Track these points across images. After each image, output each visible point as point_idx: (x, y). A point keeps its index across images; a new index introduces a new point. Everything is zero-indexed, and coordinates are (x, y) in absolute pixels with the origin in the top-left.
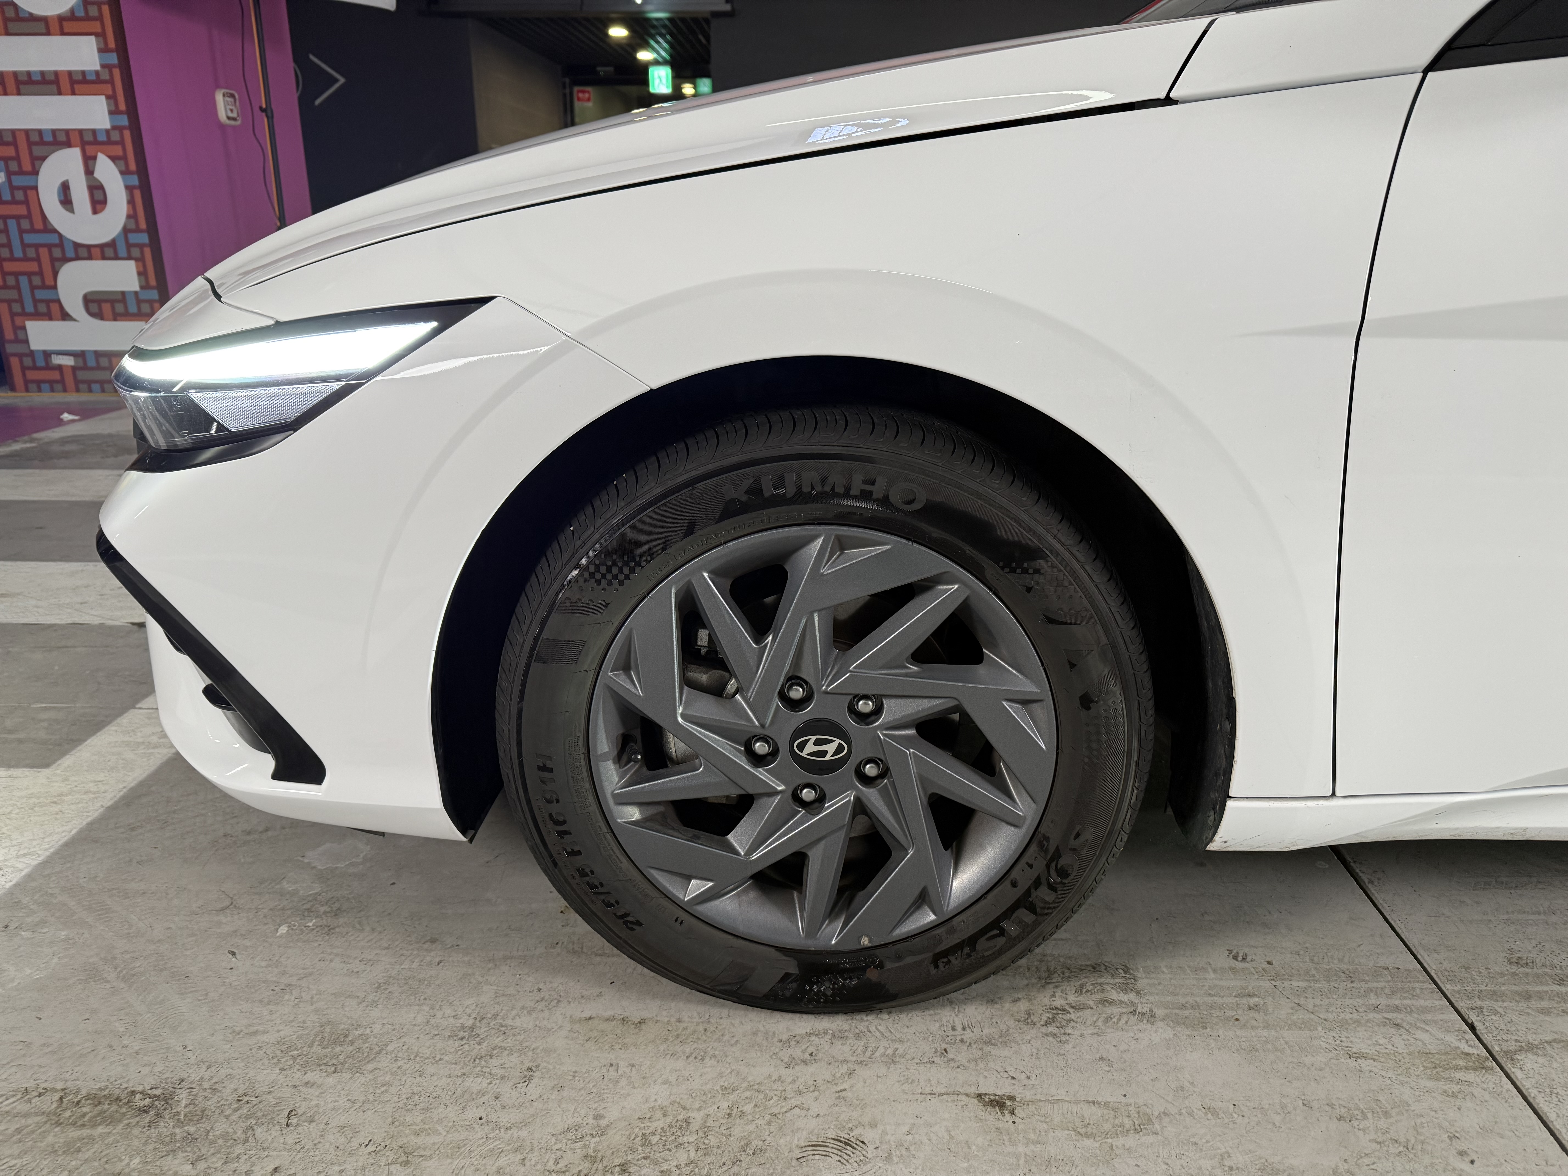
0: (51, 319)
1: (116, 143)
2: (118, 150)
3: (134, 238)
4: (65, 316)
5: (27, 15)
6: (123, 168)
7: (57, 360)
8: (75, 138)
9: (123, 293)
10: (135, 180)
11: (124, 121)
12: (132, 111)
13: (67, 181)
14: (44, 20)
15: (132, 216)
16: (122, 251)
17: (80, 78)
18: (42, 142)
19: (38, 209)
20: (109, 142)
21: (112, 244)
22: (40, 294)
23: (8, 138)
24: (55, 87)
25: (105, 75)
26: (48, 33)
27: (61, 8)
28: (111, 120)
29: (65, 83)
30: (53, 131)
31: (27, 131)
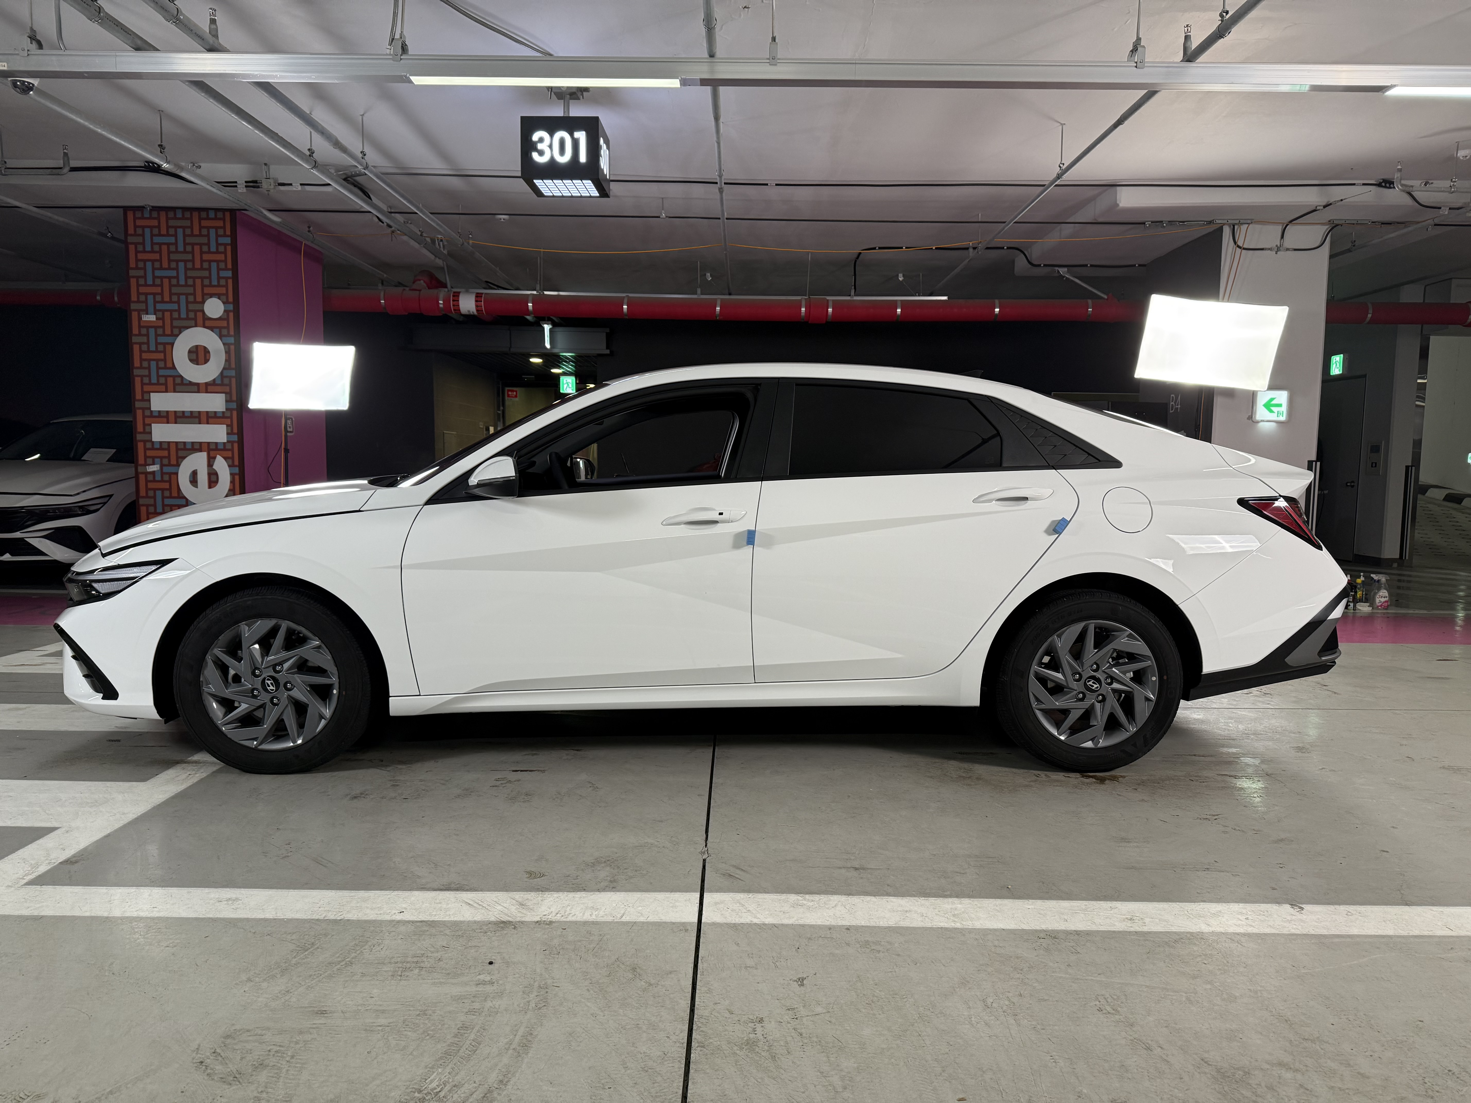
1: (228, 450)
2: (229, 454)
5: (188, 382)
6: (231, 463)
8: (205, 447)
10: (236, 470)
11: (235, 438)
12: (240, 433)
13: (197, 470)
14: (198, 385)
15: (232, 489)
17: (213, 415)
18: (185, 449)
19: (176, 484)
20: (225, 449)
23: (165, 446)
24: (197, 420)
25: (228, 414)
26: (198, 392)
27: (209, 379)
28: (227, 438)
29: (204, 418)
30: (193, 443)
31: (177, 443)
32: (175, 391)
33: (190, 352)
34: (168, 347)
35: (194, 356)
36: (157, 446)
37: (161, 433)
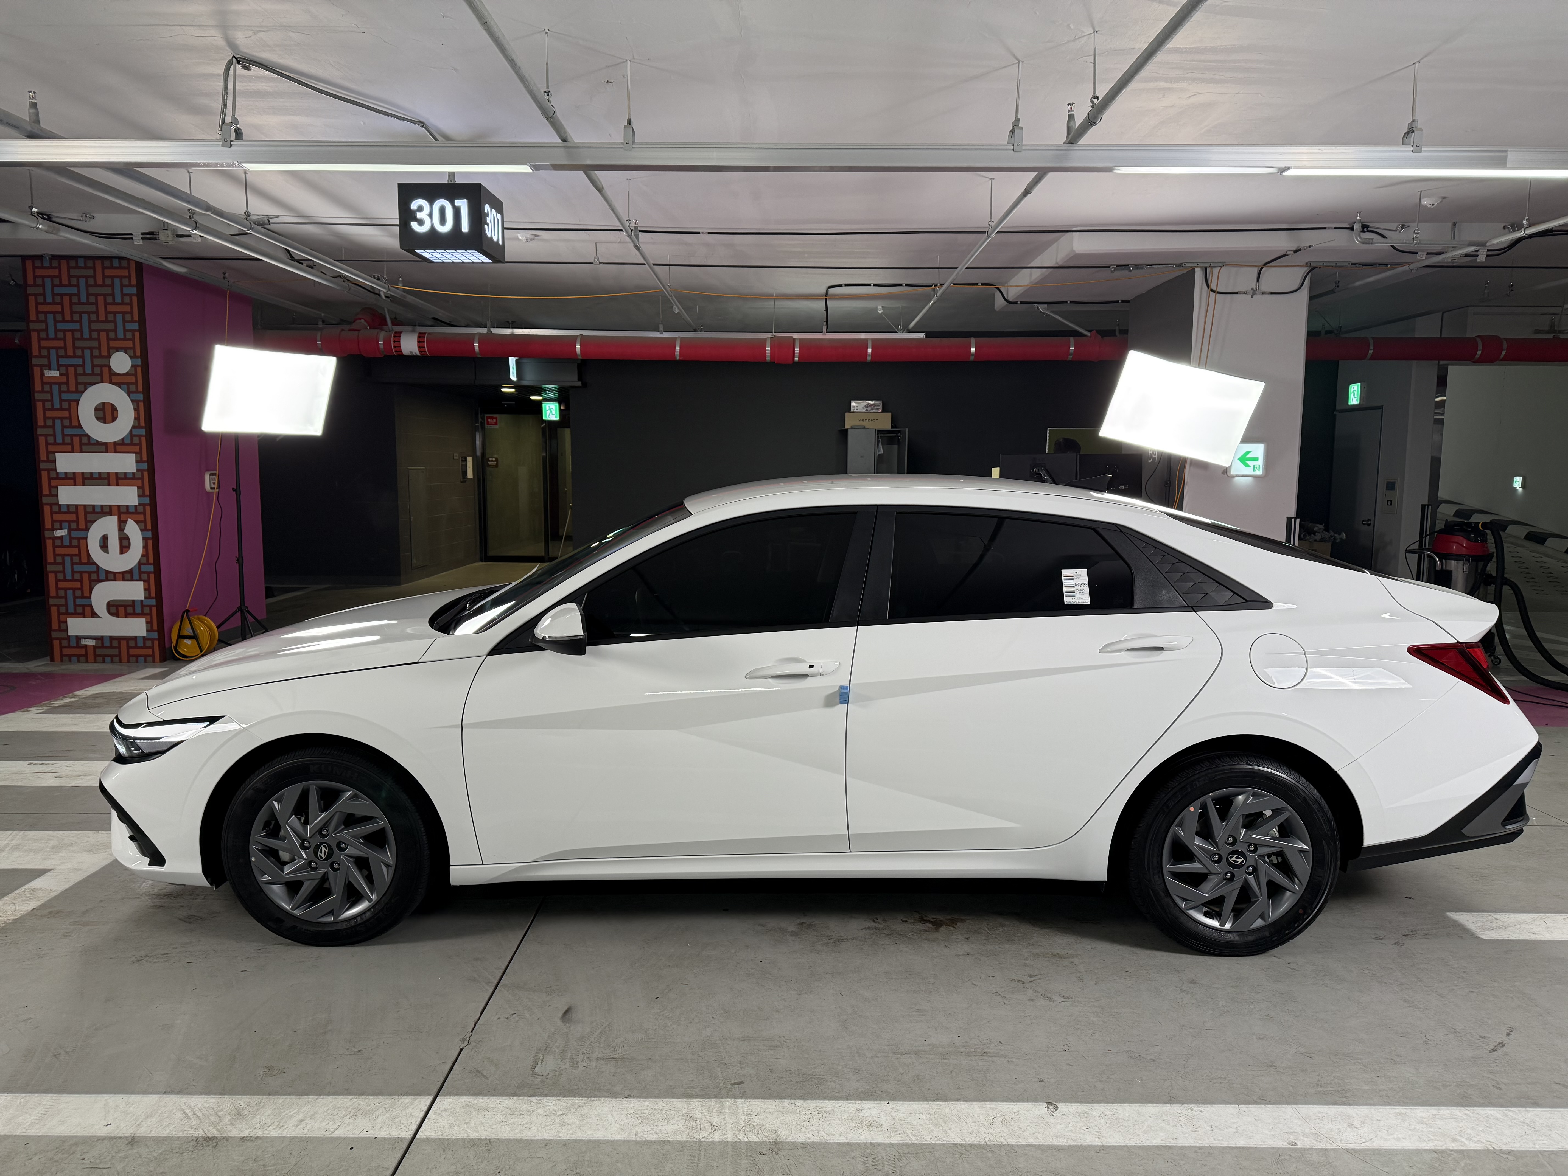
0: (84, 617)
1: (140, 513)
2: (141, 518)
3: (144, 568)
4: (94, 615)
5: (95, 442)
6: (143, 528)
7: (85, 642)
8: (115, 510)
9: (133, 601)
10: (149, 534)
11: (147, 500)
12: (153, 495)
13: (107, 535)
14: (106, 444)
15: (145, 555)
16: (136, 576)
17: (123, 476)
18: (94, 512)
19: (86, 551)
20: (136, 513)
21: (130, 572)
22: (79, 602)
23: (73, 509)
24: (106, 481)
25: (139, 475)
26: (107, 452)
27: (117, 438)
28: (139, 500)
29: (113, 479)
30: (102, 506)
31: (85, 506)
32: (81, 451)
33: (96, 409)
34: (73, 404)
35: (101, 414)
36: (64, 509)
37: (68, 495)
